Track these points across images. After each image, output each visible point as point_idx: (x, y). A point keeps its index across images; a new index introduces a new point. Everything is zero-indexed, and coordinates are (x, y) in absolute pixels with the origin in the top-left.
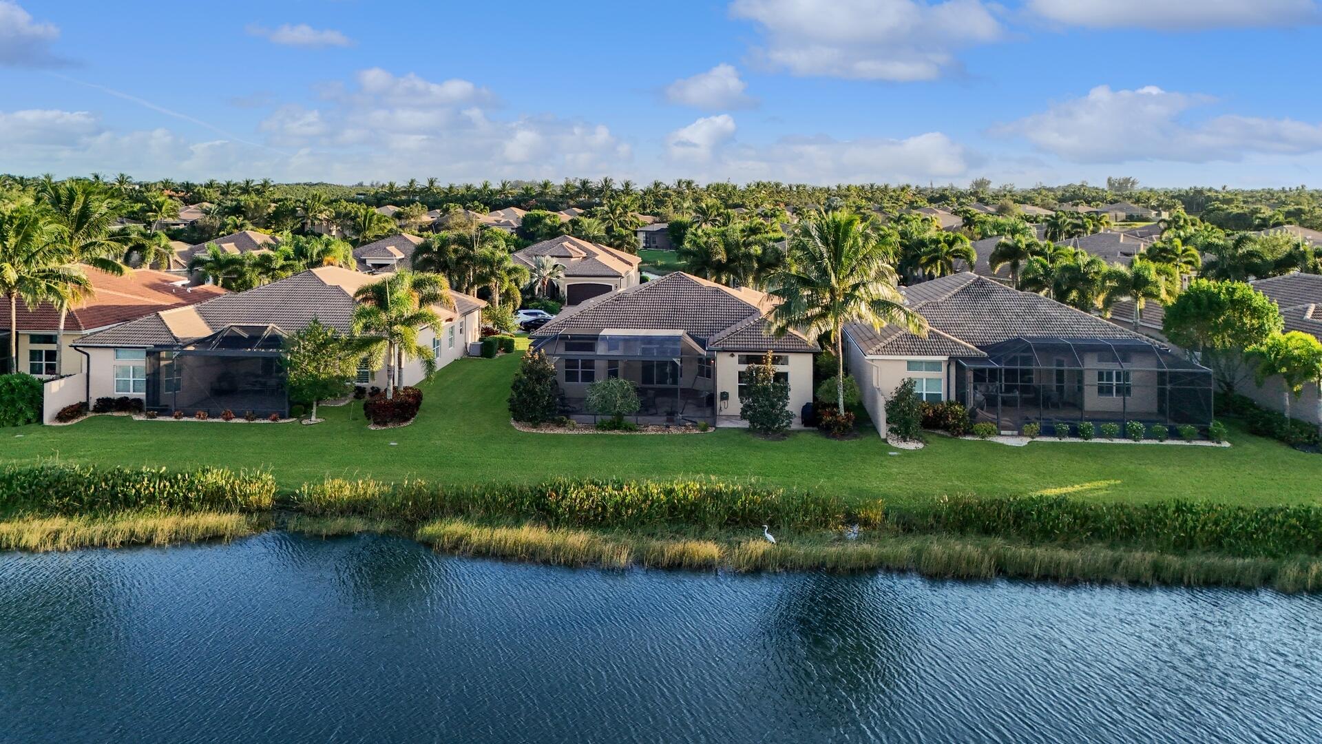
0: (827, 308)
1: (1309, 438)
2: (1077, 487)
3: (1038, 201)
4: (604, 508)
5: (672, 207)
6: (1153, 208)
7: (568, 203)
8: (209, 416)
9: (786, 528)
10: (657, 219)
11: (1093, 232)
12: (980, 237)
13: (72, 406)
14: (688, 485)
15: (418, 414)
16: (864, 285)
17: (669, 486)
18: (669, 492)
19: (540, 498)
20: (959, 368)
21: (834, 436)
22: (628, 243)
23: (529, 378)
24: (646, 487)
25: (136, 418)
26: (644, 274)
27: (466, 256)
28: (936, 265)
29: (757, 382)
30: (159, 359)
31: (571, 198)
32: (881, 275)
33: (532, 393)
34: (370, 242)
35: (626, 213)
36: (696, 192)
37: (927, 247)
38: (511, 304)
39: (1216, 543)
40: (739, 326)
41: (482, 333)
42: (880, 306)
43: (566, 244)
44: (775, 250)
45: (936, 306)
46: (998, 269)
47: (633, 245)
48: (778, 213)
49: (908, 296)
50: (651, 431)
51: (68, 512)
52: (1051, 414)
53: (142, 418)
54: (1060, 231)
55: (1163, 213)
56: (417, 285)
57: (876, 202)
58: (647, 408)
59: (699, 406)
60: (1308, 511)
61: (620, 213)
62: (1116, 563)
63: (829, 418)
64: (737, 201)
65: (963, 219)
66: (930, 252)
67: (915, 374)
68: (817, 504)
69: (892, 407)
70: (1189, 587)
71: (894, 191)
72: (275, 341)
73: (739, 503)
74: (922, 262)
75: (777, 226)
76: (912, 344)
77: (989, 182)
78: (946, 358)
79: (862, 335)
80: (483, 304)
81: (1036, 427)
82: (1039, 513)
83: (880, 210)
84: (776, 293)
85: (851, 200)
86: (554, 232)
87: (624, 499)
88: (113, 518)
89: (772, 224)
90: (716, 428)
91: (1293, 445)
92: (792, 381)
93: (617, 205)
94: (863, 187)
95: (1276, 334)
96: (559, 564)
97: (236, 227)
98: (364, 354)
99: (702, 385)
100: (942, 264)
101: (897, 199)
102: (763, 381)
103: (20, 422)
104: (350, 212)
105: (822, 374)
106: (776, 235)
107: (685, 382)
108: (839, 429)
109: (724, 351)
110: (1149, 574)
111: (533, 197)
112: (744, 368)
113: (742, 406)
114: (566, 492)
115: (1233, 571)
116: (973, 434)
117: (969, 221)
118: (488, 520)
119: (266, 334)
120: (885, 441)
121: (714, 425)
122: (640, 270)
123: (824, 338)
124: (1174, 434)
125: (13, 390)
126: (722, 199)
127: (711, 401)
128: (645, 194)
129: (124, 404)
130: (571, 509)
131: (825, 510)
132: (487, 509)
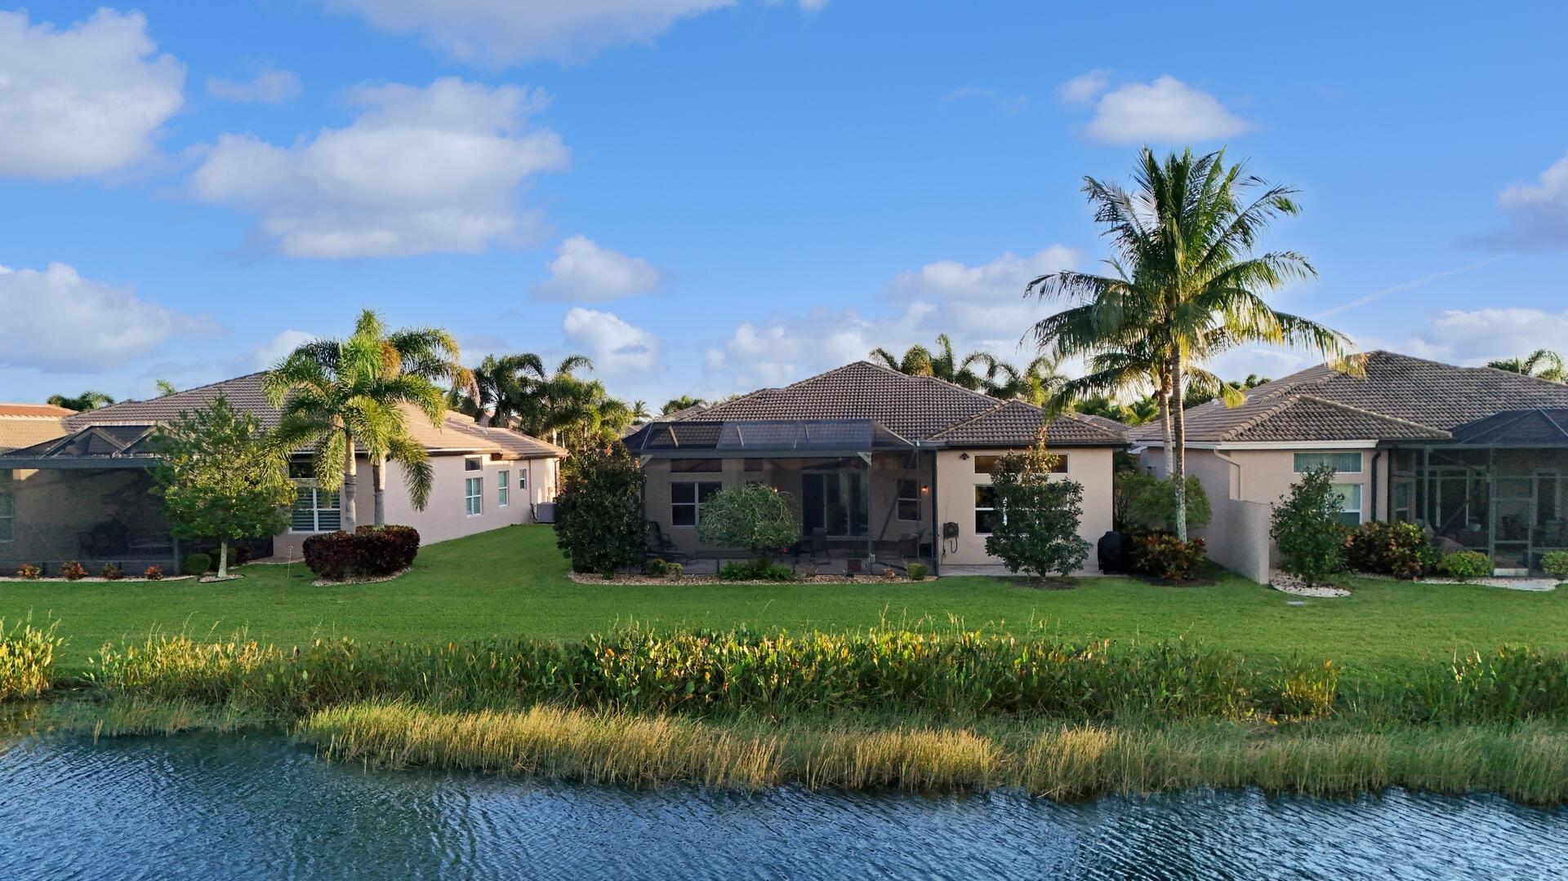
4: (717, 677)
8: (42, 575)
9: (1129, 717)
15: (406, 571)
18: (861, 648)
19: (580, 662)
21: (1168, 582)
40: (973, 415)
50: (819, 581)
63: (1159, 551)
76: (1302, 420)
78: (1368, 444)
87: (763, 659)
90: (940, 578)
96: (602, 782)
108: (1179, 568)
109: (951, 448)
113: (985, 540)
116: (1443, 575)
119: (146, 435)
120: (1272, 585)
121: (934, 573)
127: (927, 538)
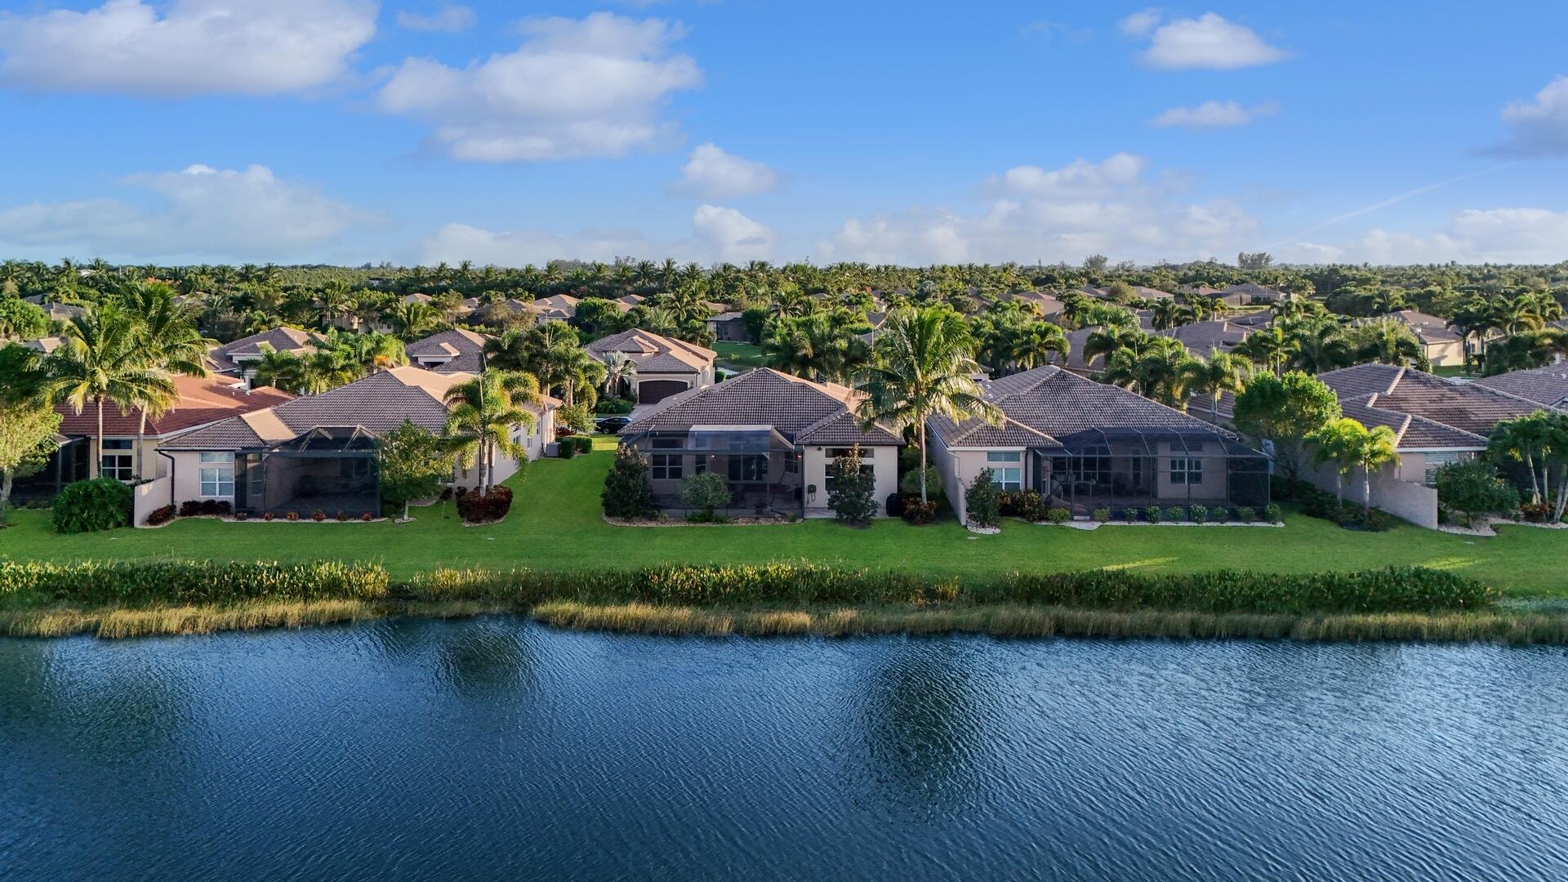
0: (911, 402)
1: (1355, 517)
2: (1138, 564)
3: (1157, 282)
4: (703, 587)
5: (744, 293)
6: (1282, 289)
7: (625, 289)
8: (300, 517)
9: (871, 602)
10: (729, 307)
11: (1203, 319)
12: (1079, 326)
13: (162, 509)
14: (780, 567)
15: (510, 512)
16: (945, 379)
17: (762, 568)
18: (763, 574)
19: (642, 581)
20: (1037, 458)
21: (916, 524)
22: (702, 336)
23: (623, 474)
24: (742, 570)
25: (226, 520)
26: (720, 370)
27: (540, 354)
28: (1029, 358)
29: (844, 474)
30: (246, 461)
31: (629, 284)
32: (964, 369)
33: (626, 488)
34: (418, 338)
35: (694, 301)
36: (770, 276)
37: (1019, 338)
38: (586, 403)
39: (1250, 605)
40: (825, 421)
41: (557, 434)
42: (960, 399)
43: (636, 338)
44: (862, 345)
45: (1018, 399)
46: (1092, 361)
47: (707, 337)
48: (863, 300)
49: (993, 389)
50: (741, 523)
51: (198, 602)
52: (1121, 502)
53: (231, 520)
54: (1169, 318)
55: (1292, 295)
56: (508, 384)
57: (975, 285)
58: (737, 502)
59: (787, 500)
60: (1333, 577)
61: (688, 302)
62: (1159, 622)
63: (913, 507)
64: (818, 285)
65: (1065, 306)
66: (1022, 344)
67: (993, 465)
68: (899, 581)
69: (972, 495)
70: (1219, 639)
71: (995, 272)
72: (363, 442)
73: (828, 582)
74: (1015, 354)
75: (863, 315)
76: (991, 435)
77: (1106, 259)
78: (1023, 448)
79: (945, 428)
80: (558, 403)
81: (1106, 511)
82: (1099, 583)
83: (978, 295)
84: (860, 388)
85: (947, 282)
86: (620, 326)
87: (721, 580)
88: (242, 606)
89: (857, 314)
90: (805, 519)
91: (1342, 525)
92: (877, 473)
93: (684, 292)
94: (960, 268)
95: (1333, 422)
96: (667, 634)
97: (264, 322)
98: (456, 455)
99: (789, 480)
100: (1035, 357)
101: (999, 282)
102: (850, 471)
103: (111, 525)
104: (376, 303)
105: (906, 465)
106: (862, 326)
107: (773, 476)
108: (921, 517)
109: (812, 444)
110: (1187, 629)
111: (584, 283)
112: (831, 461)
113: (829, 497)
114: (666, 575)
115: (1257, 626)
116: (1048, 520)
117: (1071, 309)
118: (596, 600)
119: (354, 435)
120: (966, 527)
121: (802, 516)
122: (715, 365)
123: (908, 432)
124: (1235, 516)
125: (103, 493)
126: (800, 283)
127: (799, 494)
128: (713, 278)
129: (211, 507)
130: (674, 590)
131: (906, 587)
132: (593, 592)
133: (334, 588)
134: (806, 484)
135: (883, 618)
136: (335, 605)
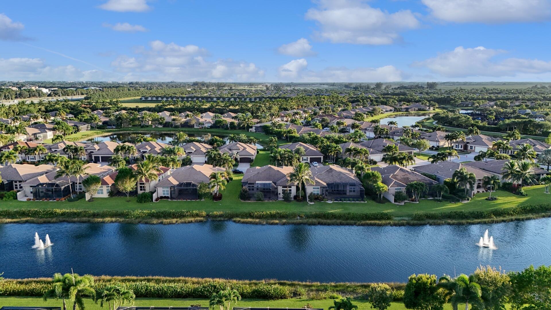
0: (298, 180)
1: (380, 200)
4: (260, 215)
6: (428, 106)
7: (227, 110)
13: (157, 198)
15: (222, 199)
16: (304, 176)
17: (270, 212)
19: (250, 214)
22: (253, 141)
23: (244, 192)
24: (267, 212)
28: (332, 153)
30: (171, 189)
33: (245, 195)
35: (249, 120)
40: (282, 180)
43: (238, 144)
53: (170, 200)
59: (275, 196)
66: (331, 149)
67: (314, 190)
69: (309, 196)
72: (194, 185)
73: (282, 214)
74: (329, 152)
78: (320, 187)
81: (334, 199)
82: (327, 215)
87: (263, 214)
88: (184, 219)
92: (292, 191)
95: (379, 182)
96: (255, 224)
98: (213, 189)
99: (275, 193)
102: (287, 191)
105: (297, 190)
109: (279, 185)
114: (254, 213)
118: (242, 218)
121: (278, 200)
123: (298, 184)
125: (147, 196)
129: (165, 197)
130: (256, 216)
131: (295, 215)
133: (197, 215)
134: (278, 193)
135: (290, 221)
136: (199, 219)
